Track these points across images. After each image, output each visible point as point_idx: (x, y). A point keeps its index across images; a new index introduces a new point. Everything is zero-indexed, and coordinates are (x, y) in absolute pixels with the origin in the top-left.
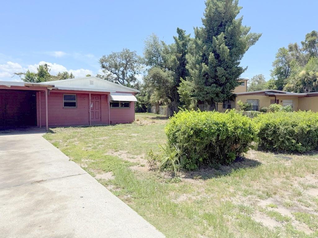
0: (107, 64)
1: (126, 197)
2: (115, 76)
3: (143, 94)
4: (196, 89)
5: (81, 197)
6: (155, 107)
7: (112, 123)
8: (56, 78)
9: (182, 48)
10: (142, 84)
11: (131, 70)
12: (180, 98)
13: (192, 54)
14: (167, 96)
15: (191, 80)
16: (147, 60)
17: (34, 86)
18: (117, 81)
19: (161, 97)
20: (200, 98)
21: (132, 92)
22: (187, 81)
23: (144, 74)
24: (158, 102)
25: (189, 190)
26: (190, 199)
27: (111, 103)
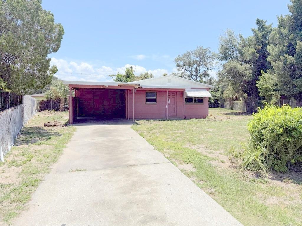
0: (181, 63)
1: (210, 191)
2: (189, 73)
3: (216, 90)
4: (279, 82)
5: (168, 184)
6: (229, 102)
7: (186, 118)
8: (139, 78)
9: (262, 39)
10: (215, 80)
11: (204, 67)
12: (259, 92)
13: (275, 45)
14: (243, 91)
15: (273, 73)
16: (222, 55)
17: (125, 85)
18: (190, 78)
19: (236, 92)
20: (284, 93)
21: (206, 87)
22: (268, 74)
23: (218, 69)
24: (233, 97)
25: (279, 193)
26: (281, 203)
27: (185, 99)
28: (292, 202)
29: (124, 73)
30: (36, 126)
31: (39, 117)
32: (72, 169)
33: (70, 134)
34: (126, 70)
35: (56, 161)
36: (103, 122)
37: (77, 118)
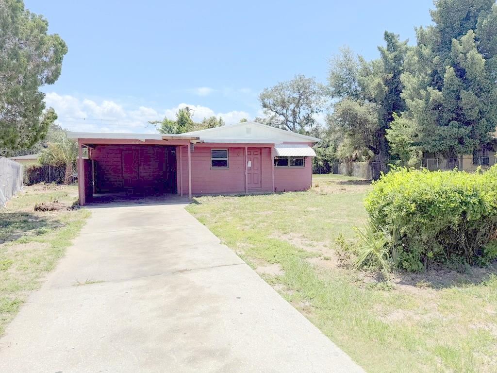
0: (270, 101)
1: (302, 305)
2: (282, 118)
3: (325, 145)
4: (420, 131)
5: (237, 298)
6: (345, 164)
7: (277, 191)
8: (200, 126)
9: (394, 64)
10: (324, 129)
11: (306, 107)
12: (390, 148)
13: (412, 72)
14: (367, 146)
15: (410, 116)
16: (332, 89)
17: (174, 138)
18: (285, 126)
19: (356, 148)
20: (428, 148)
21: (307, 141)
22: (404, 119)
23: (327, 112)
24: (351, 156)
25: (409, 305)
26: (409, 319)
27: (275, 161)
28: (425, 317)
29: (175, 119)
30: (19, 210)
31: (27, 195)
32: (79, 280)
33: (79, 222)
34: (178, 113)
35: (51, 269)
36: (137, 201)
37: (94, 195)
